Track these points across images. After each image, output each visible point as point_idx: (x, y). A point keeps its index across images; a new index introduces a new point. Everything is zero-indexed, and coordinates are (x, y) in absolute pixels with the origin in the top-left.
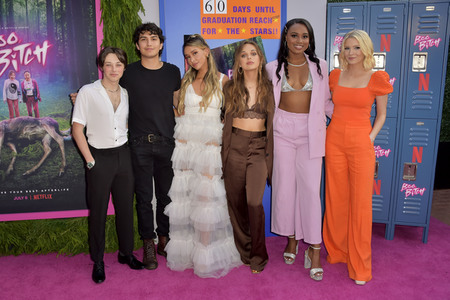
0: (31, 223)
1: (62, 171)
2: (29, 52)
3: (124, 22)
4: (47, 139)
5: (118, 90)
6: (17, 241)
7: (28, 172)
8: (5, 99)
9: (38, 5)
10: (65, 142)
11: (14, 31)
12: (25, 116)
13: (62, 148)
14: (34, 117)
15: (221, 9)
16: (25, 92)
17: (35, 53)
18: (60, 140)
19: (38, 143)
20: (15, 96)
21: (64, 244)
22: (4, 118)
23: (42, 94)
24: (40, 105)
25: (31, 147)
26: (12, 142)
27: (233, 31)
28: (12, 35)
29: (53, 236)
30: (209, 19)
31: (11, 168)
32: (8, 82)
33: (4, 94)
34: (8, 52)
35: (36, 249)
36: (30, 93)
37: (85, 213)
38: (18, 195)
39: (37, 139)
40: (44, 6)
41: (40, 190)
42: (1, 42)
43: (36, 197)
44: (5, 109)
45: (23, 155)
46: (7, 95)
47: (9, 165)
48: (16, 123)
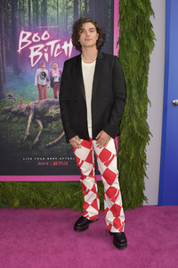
0: (50, 184)
2: (58, 46)
3: (137, 23)
7: (50, 143)
8: (36, 84)
9: (67, 9)
11: (47, 29)
12: (51, 98)
16: (52, 79)
17: (63, 47)
19: (60, 121)
20: (44, 82)
21: (75, 203)
22: (34, 100)
25: (54, 124)
26: (39, 119)
28: (46, 33)
31: (37, 139)
32: (39, 71)
34: (41, 46)
35: (52, 204)
36: (57, 80)
38: (41, 161)
40: (72, 10)
41: (58, 158)
42: (36, 38)
43: (55, 164)
44: (36, 92)
45: (47, 129)
46: (38, 81)
47: (35, 138)
48: (44, 104)
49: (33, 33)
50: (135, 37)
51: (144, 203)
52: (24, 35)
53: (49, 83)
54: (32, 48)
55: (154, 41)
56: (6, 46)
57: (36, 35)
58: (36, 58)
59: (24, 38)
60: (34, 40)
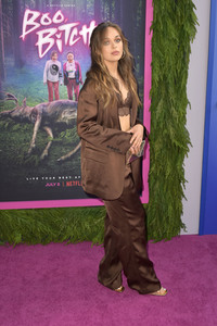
2: (75, 32)
3: (176, 3)
7: (63, 158)
8: (45, 81)
11: (59, 9)
12: (64, 99)
14: (74, 101)
16: (66, 74)
17: (81, 33)
20: (56, 78)
22: (42, 101)
25: (68, 132)
26: (49, 126)
28: (59, 13)
31: (45, 153)
32: (49, 63)
33: (45, 76)
34: (52, 31)
35: (65, 238)
38: (50, 181)
41: (73, 176)
42: (46, 20)
43: (68, 184)
44: (45, 91)
45: (59, 139)
46: (47, 76)
47: (43, 150)
49: (42, 12)
50: (174, 20)
51: (182, 233)
52: (30, 16)
53: (63, 79)
54: (40, 33)
55: (196, 26)
56: (5, 29)
57: (45, 16)
58: (45, 46)
59: (29, 19)
60: (43, 23)
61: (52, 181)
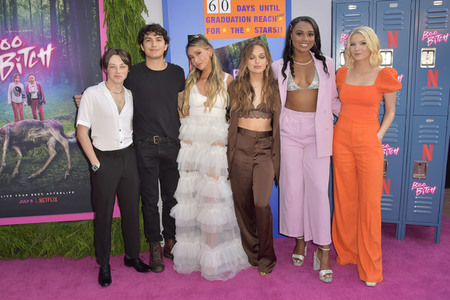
0: (36, 227)
1: (67, 174)
2: (33, 55)
3: (126, 23)
4: (51, 142)
5: (122, 92)
6: (23, 244)
7: (33, 175)
8: (10, 102)
9: (42, 8)
10: (70, 144)
11: (18, 34)
12: (30, 119)
13: (67, 151)
14: (38, 120)
15: (225, 8)
16: (29, 95)
17: (39, 56)
18: (65, 143)
19: (43, 146)
20: (19, 99)
21: (69, 248)
22: (9, 122)
23: (47, 96)
24: (44, 107)
25: (36, 151)
26: (17, 145)
27: (237, 30)
28: (17, 38)
29: (59, 240)
30: (213, 19)
31: (16, 171)
32: (12, 85)
33: (9, 97)
34: (12, 55)
35: (42, 253)
36: (35, 96)
37: (90, 216)
38: (23, 198)
39: (42, 142)
40: (48, 9)
41: (45, 193)
42: (5, 45)
43: (41, 201)
44: (10, 112)
45: (28, 158)
46: (12, 98)
47: (13, 169)
48: (21, 126)
57: (5, 41)
58: (6, 69)
60: (2, 48)
61: (25, 198)
